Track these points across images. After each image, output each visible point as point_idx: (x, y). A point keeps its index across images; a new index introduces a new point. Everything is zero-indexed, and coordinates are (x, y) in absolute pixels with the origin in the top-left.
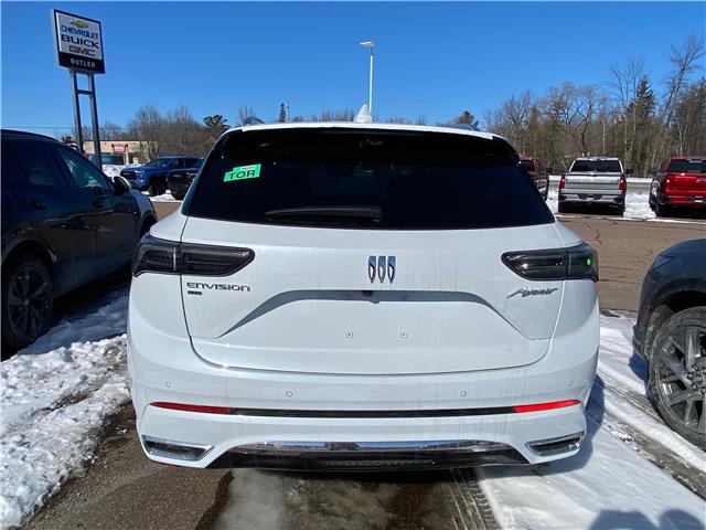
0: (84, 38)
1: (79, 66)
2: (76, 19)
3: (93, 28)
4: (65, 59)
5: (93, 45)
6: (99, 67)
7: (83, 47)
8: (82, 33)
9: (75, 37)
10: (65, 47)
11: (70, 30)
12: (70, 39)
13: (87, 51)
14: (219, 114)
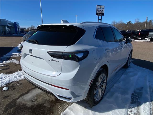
0: (101, 9)
1: (100, 15)
2: (100, 6)
3: (103, 7)
4: (97, 14)
5: (103, 10)
6: (103, 14)
7: (100, 11)
8: (101, 8)
9: (100, 9)
10: (98, 12)
11: (99, 8)
12: (99, 10)
13: (101, 12)
14: (130, 21)
